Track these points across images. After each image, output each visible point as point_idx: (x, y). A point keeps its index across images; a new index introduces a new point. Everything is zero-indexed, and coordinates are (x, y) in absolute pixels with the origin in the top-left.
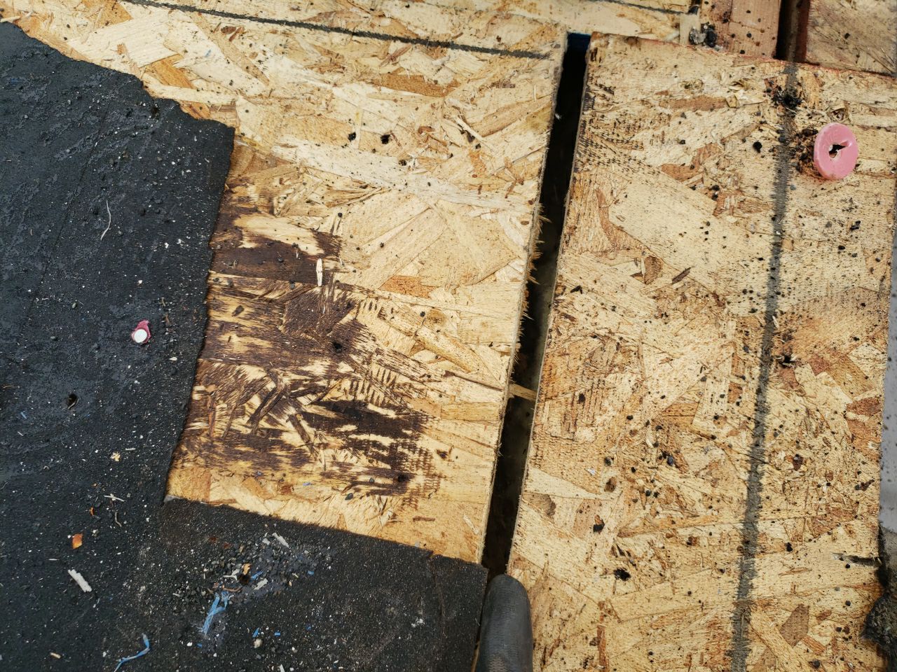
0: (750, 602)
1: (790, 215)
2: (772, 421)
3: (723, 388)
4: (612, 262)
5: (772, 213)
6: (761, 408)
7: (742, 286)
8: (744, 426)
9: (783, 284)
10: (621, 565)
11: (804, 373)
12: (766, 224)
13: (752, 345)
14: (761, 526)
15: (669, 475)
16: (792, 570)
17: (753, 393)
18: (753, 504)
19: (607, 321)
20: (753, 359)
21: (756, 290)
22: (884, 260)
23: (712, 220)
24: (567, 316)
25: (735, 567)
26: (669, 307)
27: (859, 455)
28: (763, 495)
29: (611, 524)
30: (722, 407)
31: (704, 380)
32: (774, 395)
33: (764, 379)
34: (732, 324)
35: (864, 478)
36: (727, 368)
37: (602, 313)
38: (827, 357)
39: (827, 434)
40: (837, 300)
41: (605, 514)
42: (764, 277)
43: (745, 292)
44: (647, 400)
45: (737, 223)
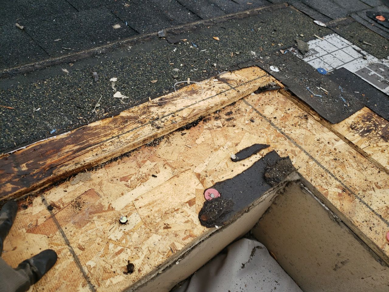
0: (302, 151)
1: (380, 220)
2: (332, 178)
3: (345, 177)
4: (383, 181)
5: (382, 217)
6: (336, 179)
7: (366, 197)
8: (334, 173)
9: (363, 204)
10: (320, 141)
11: (340, 191)
12: (379, 213)
13: (351, 188)
14: (314, 162)
15: (332, 158)
16: (303, 160)
17: (340, 180)
18: (319, 164)
19: (369, 172)
20: (348, 186)
21: (363, 198)
22: (359, 226)
23: (385, 205)
24: (373, 167)
25: (309, 153)
26: (368, 183)
27: (317, 185)
28: (320, 166)
29: (328, 145)
30: (341, 173)
31: (348, 176)
32: (338, 183)
33: (342, 184)
34: (358, 189)
35: (313, 182)
36: (348, 180)
37: (372, 172)
38: (341, 197)
39: (325, 184)
40: (353, 210)
41: (330, 145)
42: (366, 202)
43: (364, 196)
44: (349, 165)
45: (382, 208)
